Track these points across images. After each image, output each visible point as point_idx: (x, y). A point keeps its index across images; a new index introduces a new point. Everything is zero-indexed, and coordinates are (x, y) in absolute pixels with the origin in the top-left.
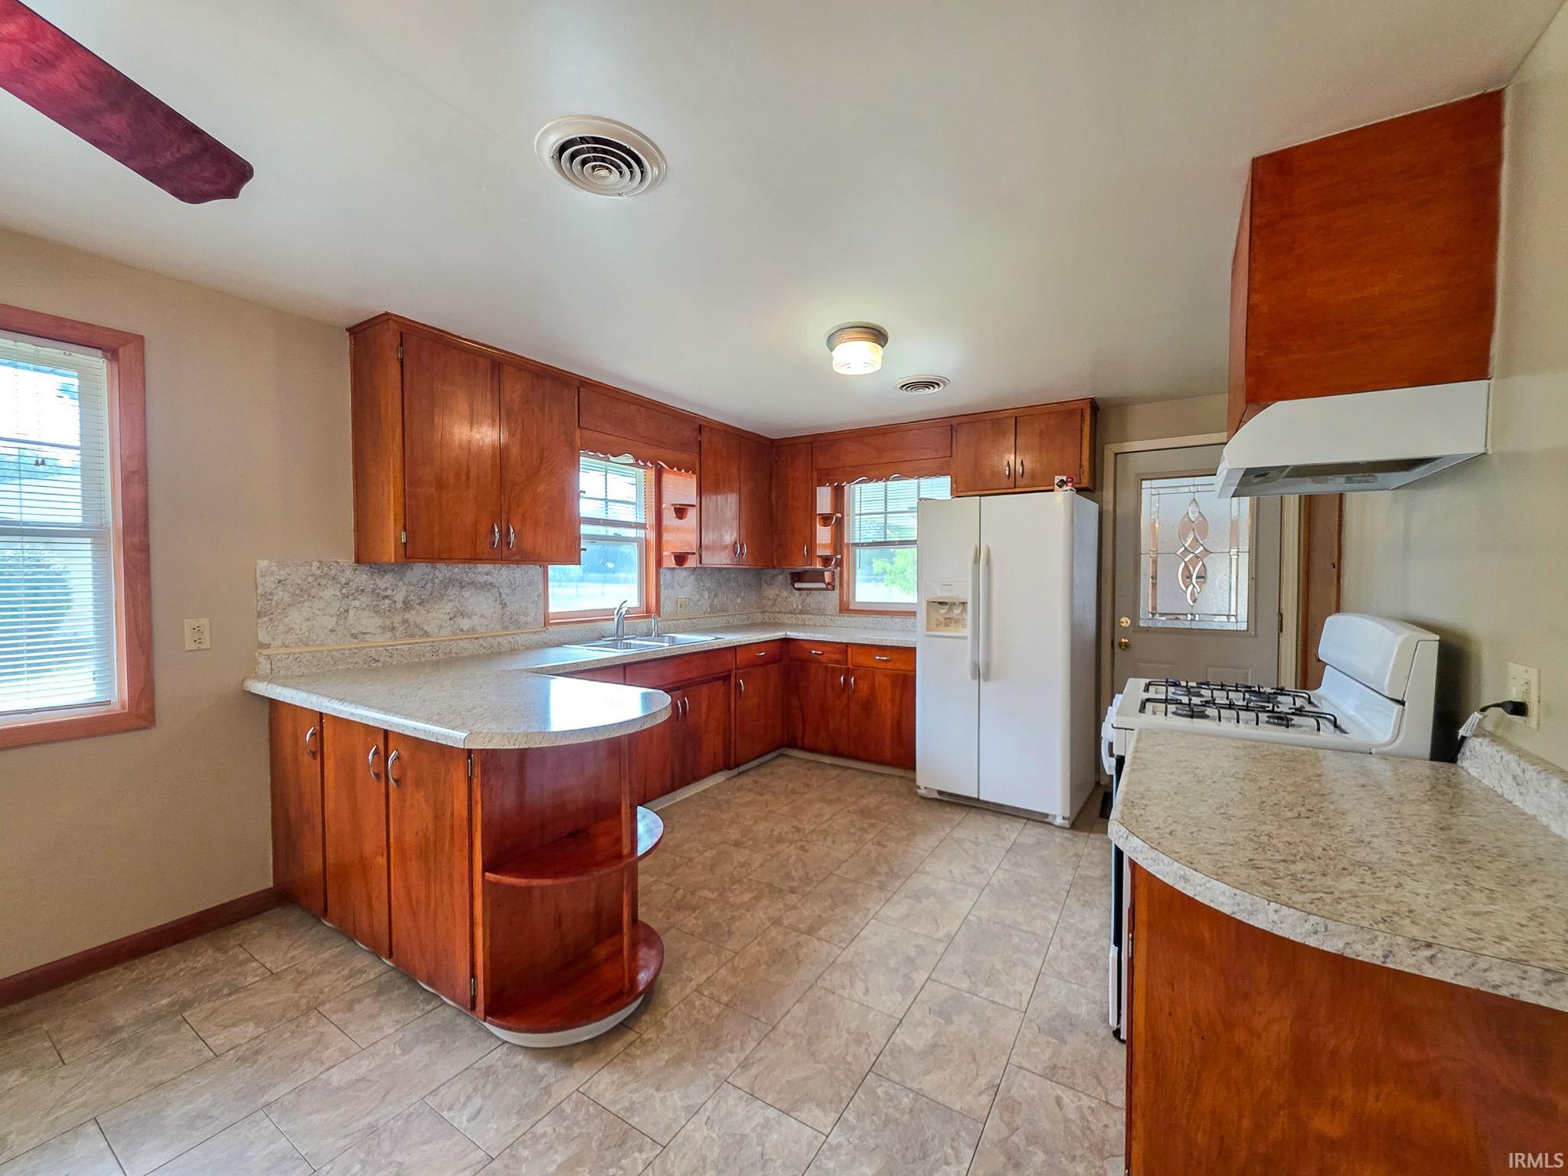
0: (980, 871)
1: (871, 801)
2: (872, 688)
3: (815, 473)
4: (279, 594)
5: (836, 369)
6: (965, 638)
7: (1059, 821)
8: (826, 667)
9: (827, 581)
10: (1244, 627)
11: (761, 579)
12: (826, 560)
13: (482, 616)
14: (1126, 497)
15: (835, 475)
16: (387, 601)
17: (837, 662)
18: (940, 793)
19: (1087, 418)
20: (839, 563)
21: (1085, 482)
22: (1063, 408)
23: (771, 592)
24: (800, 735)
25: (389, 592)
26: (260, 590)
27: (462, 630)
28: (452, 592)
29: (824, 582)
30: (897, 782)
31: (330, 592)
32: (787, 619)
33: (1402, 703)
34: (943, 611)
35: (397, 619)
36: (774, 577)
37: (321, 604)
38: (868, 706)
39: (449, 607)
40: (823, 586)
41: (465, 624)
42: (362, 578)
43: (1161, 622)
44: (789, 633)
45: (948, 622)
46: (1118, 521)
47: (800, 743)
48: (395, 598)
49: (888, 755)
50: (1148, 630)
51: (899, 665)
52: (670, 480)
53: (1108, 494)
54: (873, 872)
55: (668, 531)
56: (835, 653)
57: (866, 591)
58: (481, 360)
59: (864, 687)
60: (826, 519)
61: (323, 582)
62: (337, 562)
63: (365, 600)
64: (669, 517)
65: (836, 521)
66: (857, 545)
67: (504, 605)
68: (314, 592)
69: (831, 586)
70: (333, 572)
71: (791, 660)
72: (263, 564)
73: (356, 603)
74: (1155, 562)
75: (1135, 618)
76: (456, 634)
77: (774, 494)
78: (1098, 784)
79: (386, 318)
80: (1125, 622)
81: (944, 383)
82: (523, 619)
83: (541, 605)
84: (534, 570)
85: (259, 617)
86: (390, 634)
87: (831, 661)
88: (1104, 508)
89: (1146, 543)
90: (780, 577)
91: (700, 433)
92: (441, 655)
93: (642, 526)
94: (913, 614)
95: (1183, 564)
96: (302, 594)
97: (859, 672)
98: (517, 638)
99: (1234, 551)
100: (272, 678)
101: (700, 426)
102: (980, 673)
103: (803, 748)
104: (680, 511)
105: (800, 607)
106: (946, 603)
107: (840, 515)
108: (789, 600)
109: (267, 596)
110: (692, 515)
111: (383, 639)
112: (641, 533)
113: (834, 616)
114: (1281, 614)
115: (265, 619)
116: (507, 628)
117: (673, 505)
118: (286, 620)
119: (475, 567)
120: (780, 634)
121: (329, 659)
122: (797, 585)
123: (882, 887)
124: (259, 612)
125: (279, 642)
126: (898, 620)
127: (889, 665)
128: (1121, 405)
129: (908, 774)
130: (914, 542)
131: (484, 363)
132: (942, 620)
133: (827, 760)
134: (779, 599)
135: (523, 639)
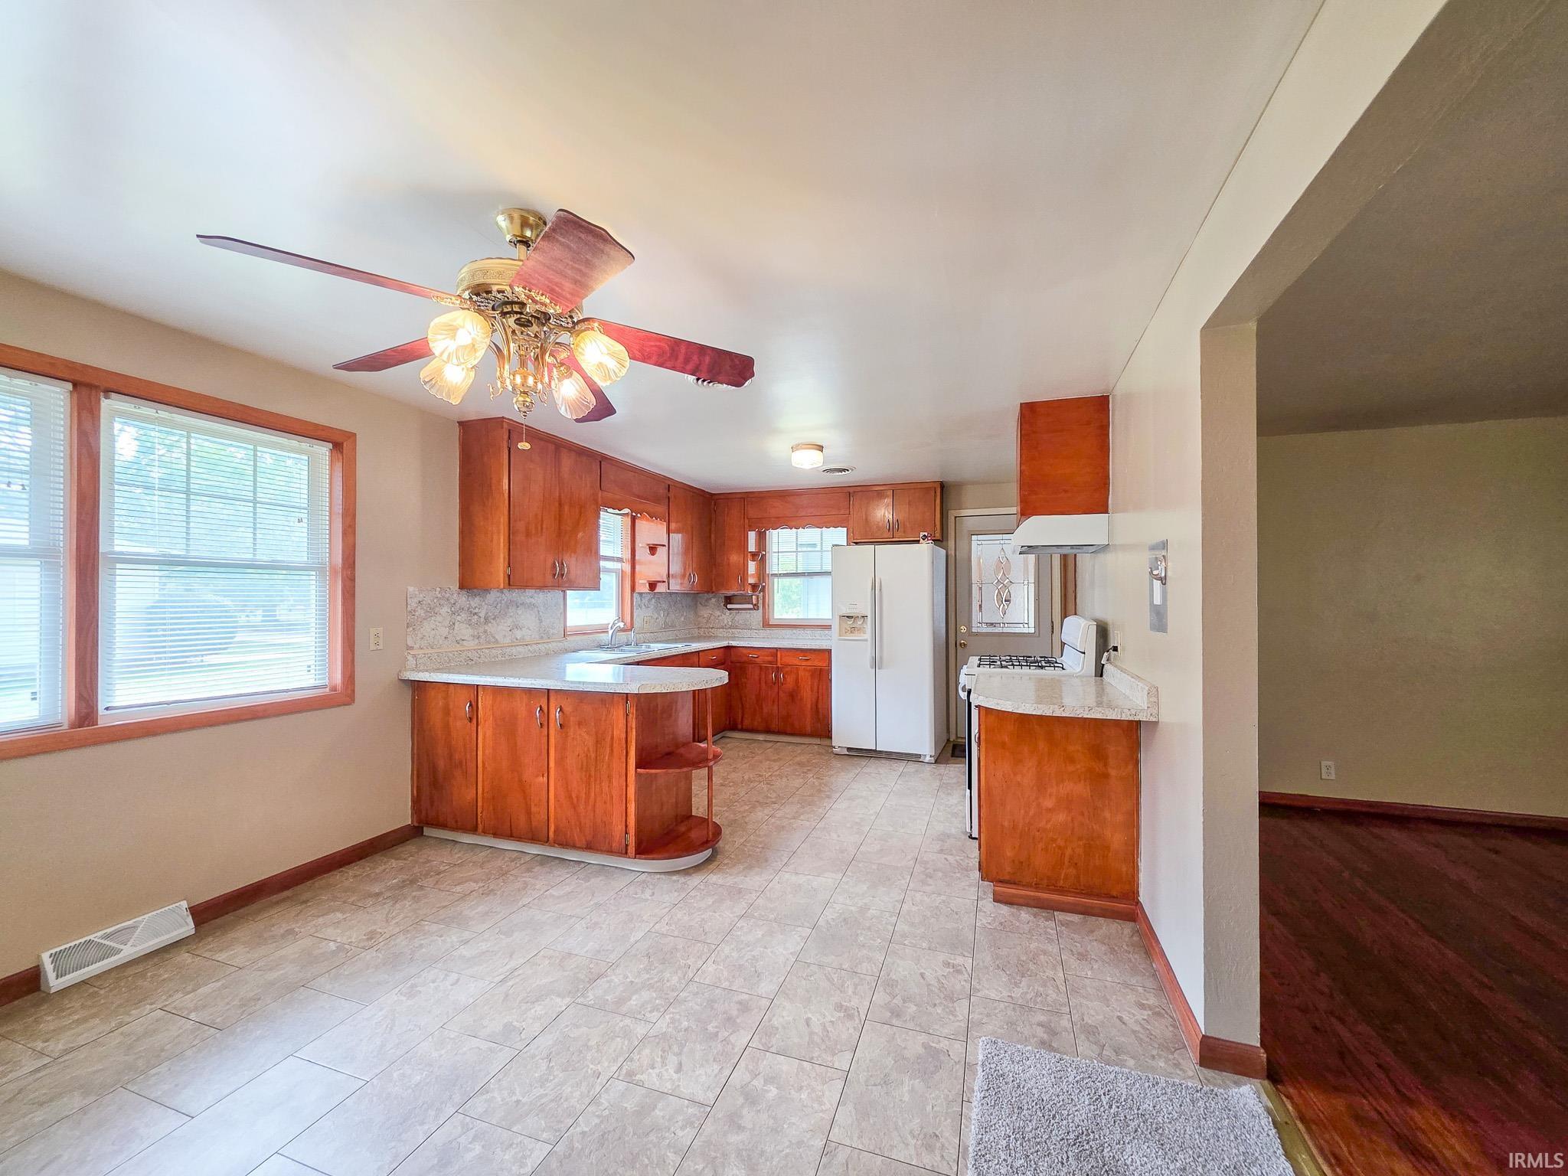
0: (886, 786)
1: (803, 758)
2: (797, 681)
3: (747, 521)
4: (420, 612)
5: (793, 464)
6: (866, 640)
7: (928, 759)
8: (761, 667)
9: (754, 603)
10: (1032, 630)
11: (697, 601)
12: (754, 587)
13: (528, 628)
14: (962, 544)
15: (762, 523)
16: (476, 617)
17: (770, 662)
18: (849, 749)
19: (938, 494)
20: (763, 590)
21: (938, 536)
22: (923, 486)
23: (705, 612)
24: (740, 720)
25: (477, 610)
26: (409, 609)
27: (517, 639)
28: (512, 610)
29: (752, 604)
30: (816, 747)
31: (445, 610)
32: (720, 633)
33: (1084, 653)
34: (850, 622)
35: (481, 630)
36: (708, 600)
37: (439, 618)
38: (793, 696)
39: (509, 622)
40: (751, 606)
41: (519, 634)
42: (463, 599)
43: (985, 629)
44: (731, 642)
45: (853, 630)
46: (957, 561)
47: (740, 727)
48: (480, 615)
49: (809, 729)
50: (977, 634)
51: (818, 663)
52: (643, 525)
53: (951, 543)
54: (820, 791)
55: (641, 563)
56: (768, 656)
57: (781, 612)
58: (550, 445)
59: (790, 680)
60: (754, 555)
61: (442, 602)
62: (450, 589)
63: (464, 616)
64: (642, 553)
65: (760, 556)
66: (775, 575)
67: (541, 621)
68: (437, 610)
69: (756, 607)
70: (448, 595)
71: (732, 662)
72: (411, 589)
73: (459, 618)
74: (981, 589)
75: (969, 626)
76: (514, 642)
77: (713, 536)
78: (948, 740)
79: (501, 420)
80: (963, 629)
81: (852, 470)
82: (552, 631)
83: (562, 620)
84: (558, 594)
85: (408, 627)
86: (477, 641)
87: (764, 662)
88: (949, 553)
89: (975, 578)
90: (713, 600)
91: (669, 491)
92: (507, 657)
93: (620, 560)
94: (828, 627)
95: (997, 591)
96: (431, 612)
97: (787, 669)
98: (550, 645)
99: (1026, 582)
100: (416, 669)
101: (669, 486)
102: (875, 664)
103: (743, 730)
104: (653, 549)
105: (730, 623)
106: (852, 617)
107: (764, 553)
108: (720, 618)
109: (412, 612)
110: (662, 552)
111: (471, 644)
112: (617, 566)
113: (759, 630)
114: (1052, 622)
115: (411, 629)
116: (542, 637)
117: (648, 545)
118: (422, 629)
119: (524, 592)
120: (725, 643)
121: (446, 658)
122: (729, 606)
123: (829, 797)
124: (408, 624)
125: (418, 646)
126: (809, 632)
127: (809, 663)
128: (959, 486)
129: (826, 742)
130: (828, 573)
131: (551, 447)
132: (849, 629)
133: (761, 737)
134: (712, 618)
135: (553, 646)
